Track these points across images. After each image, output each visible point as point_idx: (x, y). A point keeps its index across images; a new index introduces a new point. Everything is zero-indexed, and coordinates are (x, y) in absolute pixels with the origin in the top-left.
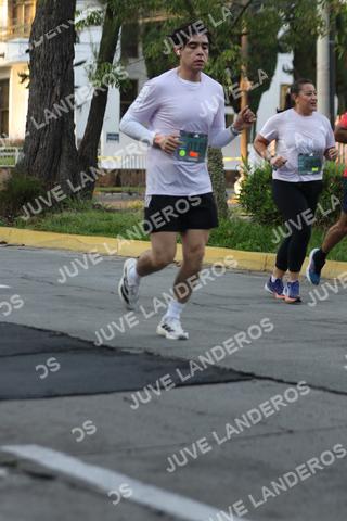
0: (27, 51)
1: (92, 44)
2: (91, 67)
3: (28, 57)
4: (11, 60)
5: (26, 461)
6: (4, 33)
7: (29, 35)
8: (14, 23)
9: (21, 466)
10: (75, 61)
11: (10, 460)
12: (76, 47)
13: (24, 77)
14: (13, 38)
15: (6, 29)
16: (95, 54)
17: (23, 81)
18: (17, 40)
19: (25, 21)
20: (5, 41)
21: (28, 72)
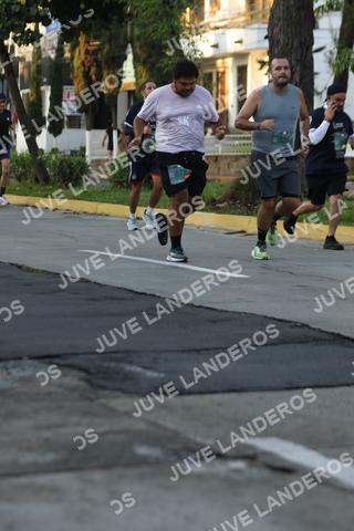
0: (266, 37)
1: (331, 30)
2: (331, 52)
3: (266, 44)
4: (249, 47)
5: (266, 453)
6: (242, 19)
7: (267, 20)
8: (252, 9)
9: (261, 459)
10: (314, 47)
11: (250, 452)
12: (316, 33)
13: (263, 64)
14: (251, 24)
15: (244, 15)
16: (335, 40)
17: (261, 68)
18: (256, 26)
19: (264, 6)
20: (244, 27)
21: (267, 59)
